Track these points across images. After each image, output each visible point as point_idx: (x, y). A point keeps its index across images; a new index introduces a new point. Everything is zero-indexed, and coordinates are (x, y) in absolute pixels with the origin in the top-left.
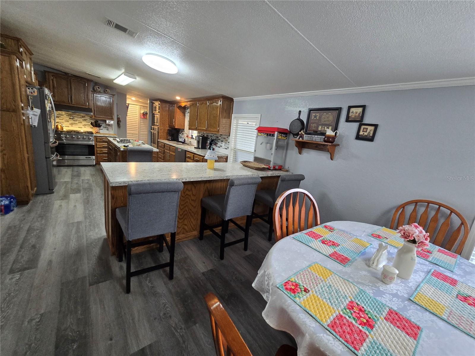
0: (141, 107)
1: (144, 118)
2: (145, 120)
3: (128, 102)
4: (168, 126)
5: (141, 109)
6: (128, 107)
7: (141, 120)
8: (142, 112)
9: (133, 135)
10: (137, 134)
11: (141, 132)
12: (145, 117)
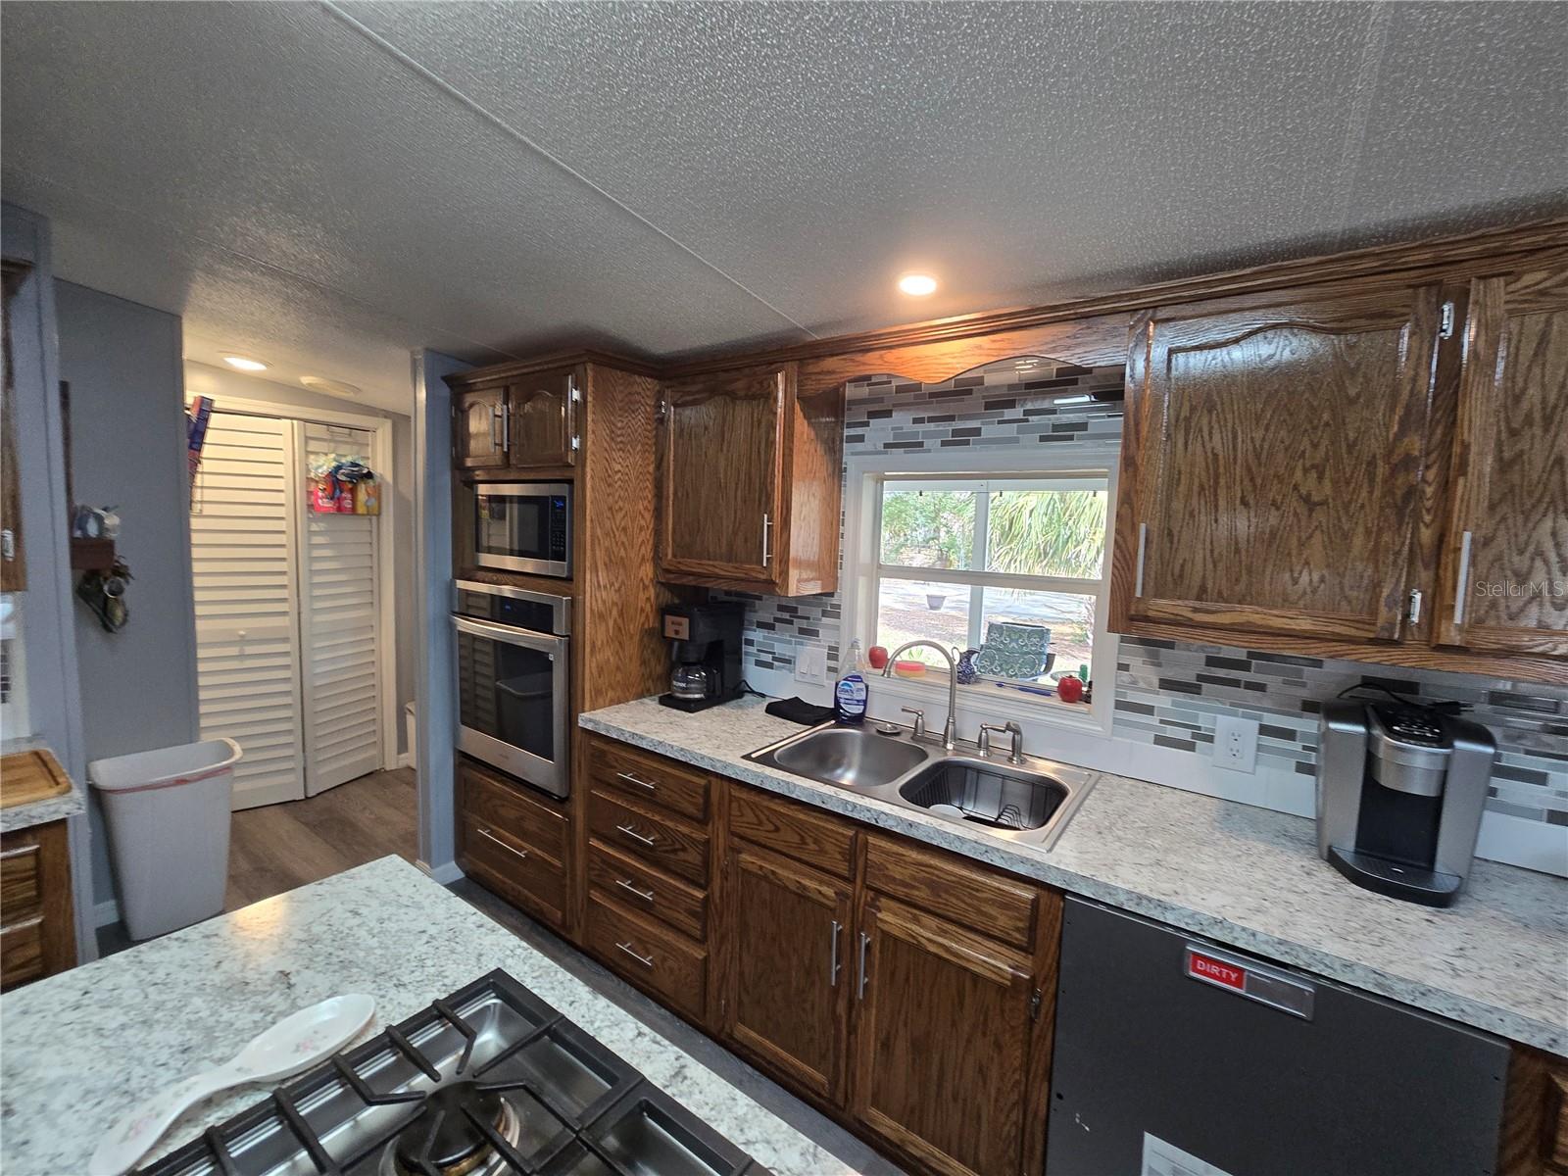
0: (314, 430)
1: (340, 509)
2: (347, 523)
3: (196, 387)
4: (647, 571)
5: (313, 446)
6: (196, 435)
7: (314, 527)
8: (323, 465)
9: (249, 650)
10: (285, 640)
11: (318, 618)
12: (347, 504)
